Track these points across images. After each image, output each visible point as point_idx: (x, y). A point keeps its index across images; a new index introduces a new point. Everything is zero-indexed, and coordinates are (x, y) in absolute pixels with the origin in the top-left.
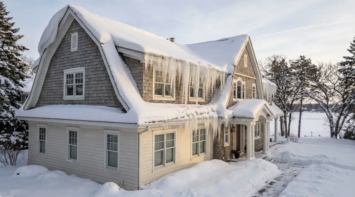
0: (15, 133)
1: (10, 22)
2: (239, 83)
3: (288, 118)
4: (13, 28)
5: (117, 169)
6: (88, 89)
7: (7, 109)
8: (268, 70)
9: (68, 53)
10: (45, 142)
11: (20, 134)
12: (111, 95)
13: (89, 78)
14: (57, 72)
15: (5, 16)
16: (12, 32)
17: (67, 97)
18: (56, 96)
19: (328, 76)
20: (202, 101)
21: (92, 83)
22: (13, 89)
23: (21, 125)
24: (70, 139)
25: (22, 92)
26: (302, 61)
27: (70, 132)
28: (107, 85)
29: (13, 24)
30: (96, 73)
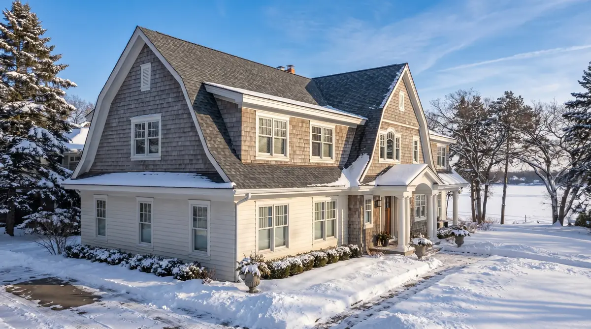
0: (58, 210)
1: (48, 44)
2: (390, 135)
3: (482, 193)
4: (52, 54)
5: (207, 254)
6: (166, 145)
7: (46, 175)
8: (451, 114)
9: (137, 93)
10: (105, 220)
11: (65, 212)
12: (198, 152)
13: (167, 129)
14: (121, 120)
15: (40, 37)
16: (51, 61)
17: (135, 157)
18: (120, 156)
19: (550, 125)
20: (331, 162)
21: (171, 136)
22: (54, 145)
23: (67, 199)
24: (141, 215)
25: (67, 150)
26: (508, 100)
27: (141, 204)
28: (193, 138)
29: (51, 48)
30: (177, 121)
